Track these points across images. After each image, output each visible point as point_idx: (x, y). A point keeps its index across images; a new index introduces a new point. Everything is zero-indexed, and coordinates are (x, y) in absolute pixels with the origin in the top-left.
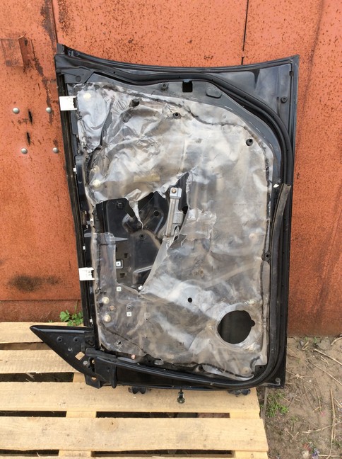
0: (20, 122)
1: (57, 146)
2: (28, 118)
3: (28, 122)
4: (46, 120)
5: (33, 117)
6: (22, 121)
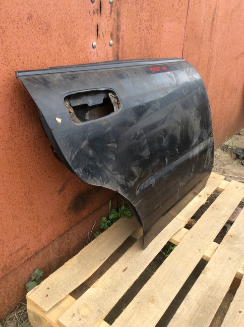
0: (94, 13)
1: (112, 39)
2: (99, 8)
3: (99, 13)
4: (108, 12)
5: (102, 8)
6: (95, 11)
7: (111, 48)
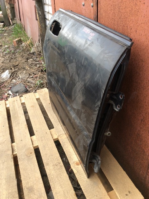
1: (93, 2)
7: (92, 8)
